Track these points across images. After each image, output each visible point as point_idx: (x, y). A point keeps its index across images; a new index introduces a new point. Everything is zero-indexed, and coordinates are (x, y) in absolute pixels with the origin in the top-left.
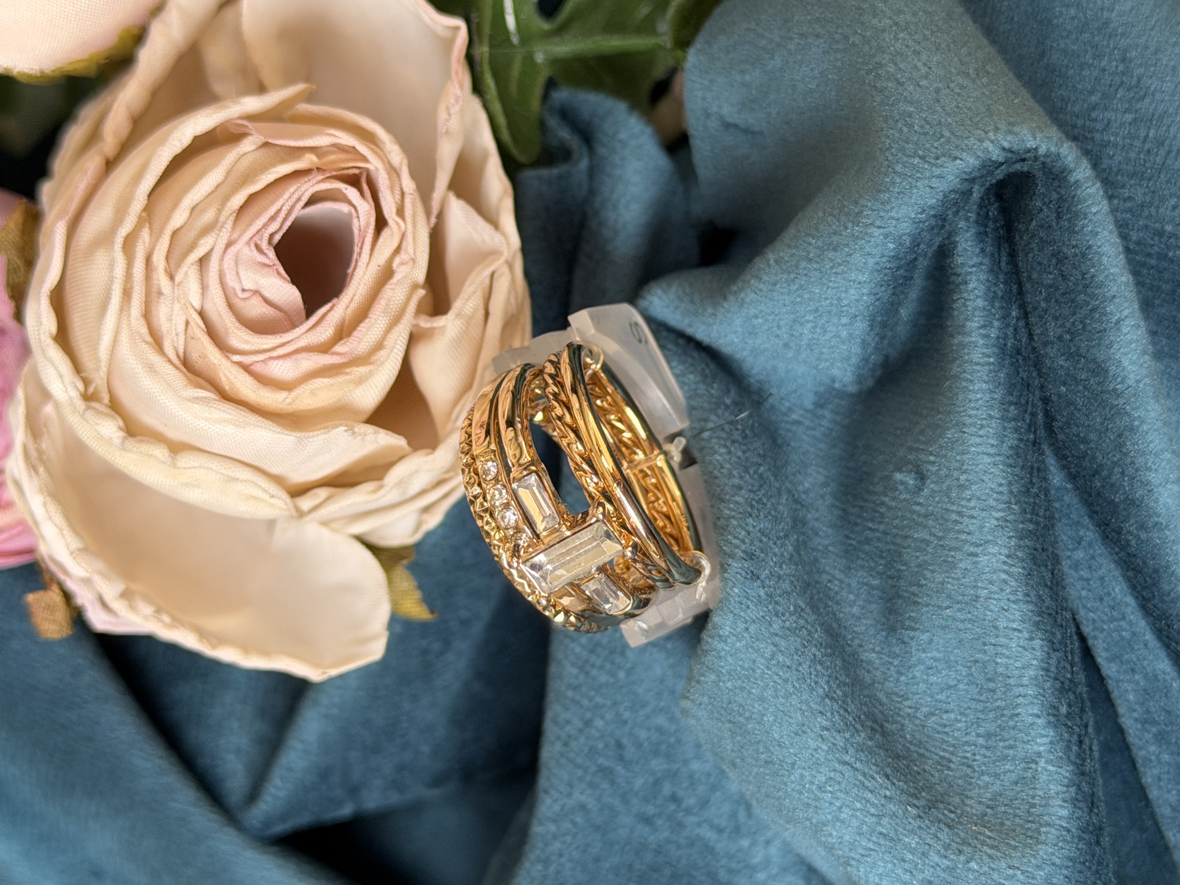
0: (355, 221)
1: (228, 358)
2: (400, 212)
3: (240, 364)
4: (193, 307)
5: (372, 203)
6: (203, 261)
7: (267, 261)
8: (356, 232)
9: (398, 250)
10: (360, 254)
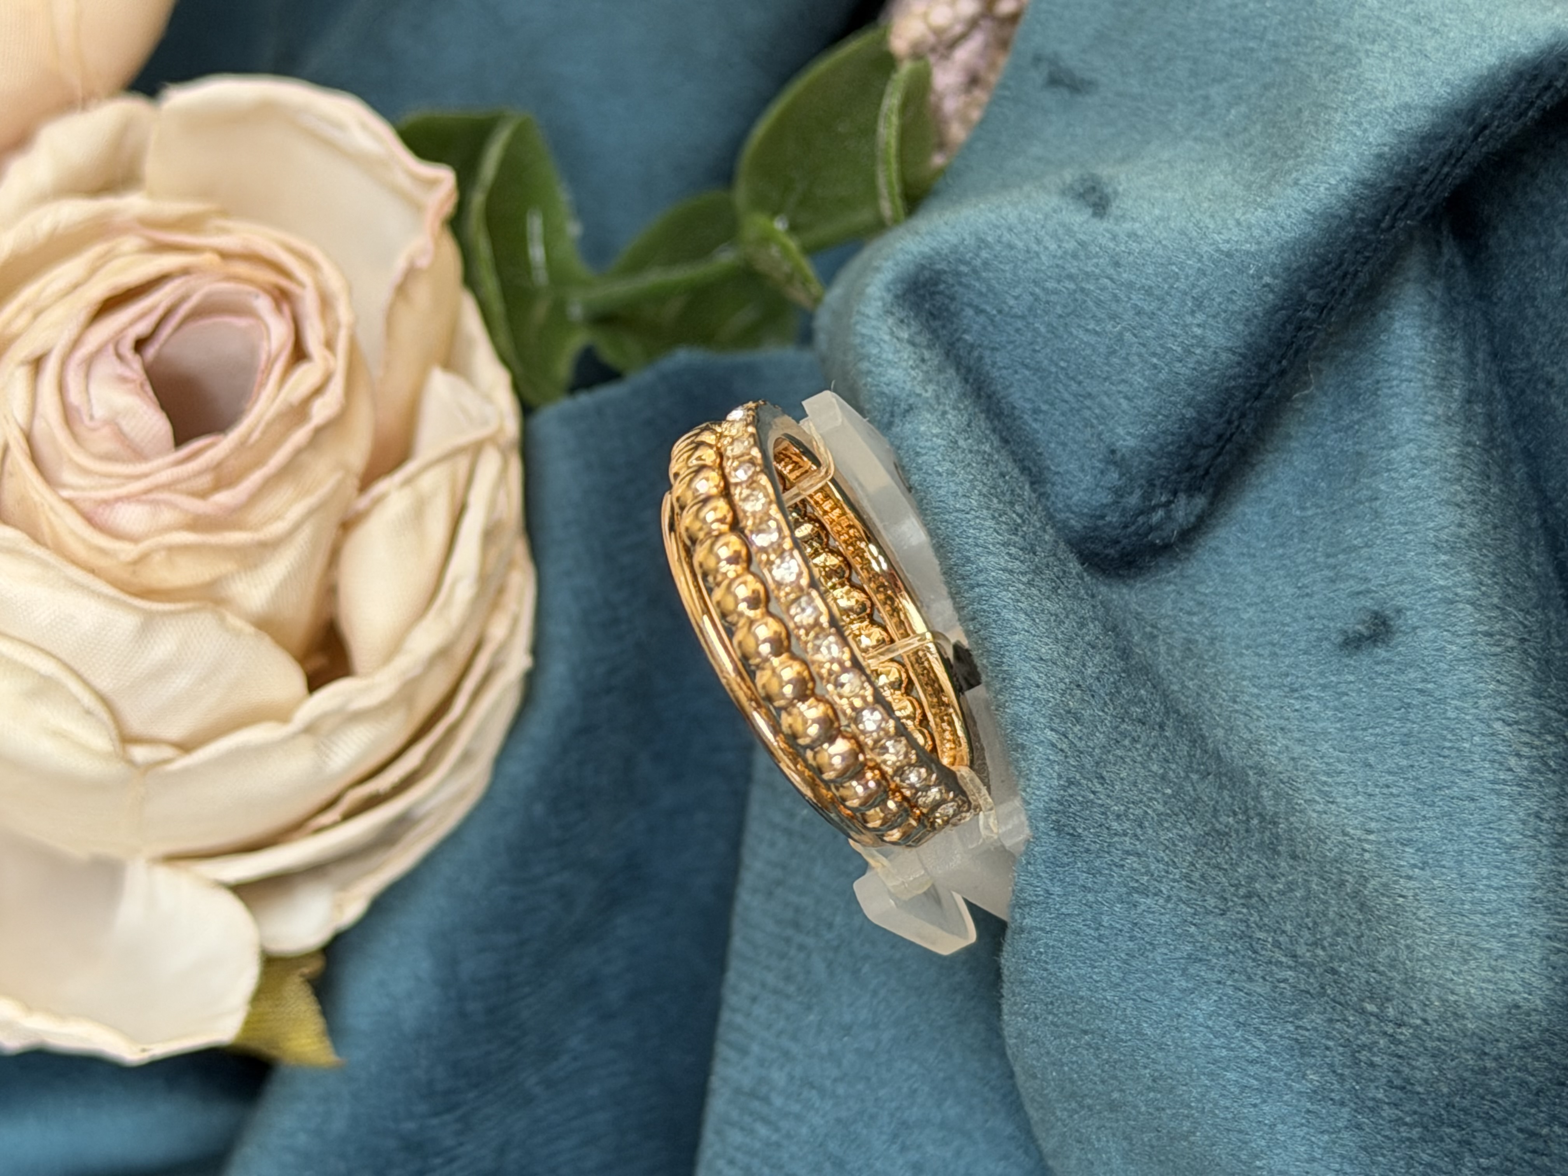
0: (265, 344)
1: (56, 493)
2: (329, 345)
3: (70, 502)
4: (16, 420)
5: (292, 326)
6: (37, 364)
7: (128, 373)
8: (264, 357)
9: (318, 391)
10: (263, 385)
